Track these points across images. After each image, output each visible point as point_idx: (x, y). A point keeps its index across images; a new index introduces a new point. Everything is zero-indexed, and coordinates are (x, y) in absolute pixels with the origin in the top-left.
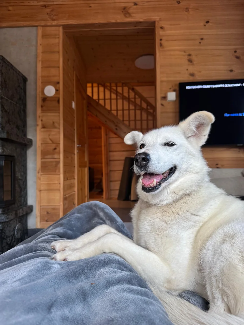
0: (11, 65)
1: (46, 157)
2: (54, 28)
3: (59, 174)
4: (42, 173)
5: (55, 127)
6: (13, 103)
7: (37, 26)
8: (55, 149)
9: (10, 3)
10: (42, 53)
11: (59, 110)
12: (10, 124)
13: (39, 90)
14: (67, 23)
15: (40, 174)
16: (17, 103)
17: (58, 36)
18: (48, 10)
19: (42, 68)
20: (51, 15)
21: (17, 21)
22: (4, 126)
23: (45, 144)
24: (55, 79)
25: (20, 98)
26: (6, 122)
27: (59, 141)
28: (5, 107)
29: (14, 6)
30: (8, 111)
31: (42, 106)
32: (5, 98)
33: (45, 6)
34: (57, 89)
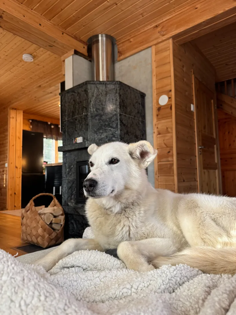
0: (128, 86)
1: (162, 160)
2: (165, 42)
3: (174, 176)
4: (159, 175)
5: (169, 133)
6: (132, 118)
7: (150, 47)
8: (169, 152)
9: (131, 36)
10: (156, 68)
11: (172, 116)
12: (129, 135)
13: (155, 101)
14: (175, 33)
15: (157, 175)
16: (135, 117)
17: (168, 48)
18: (159, 29)
19: (156, 81)
20: (161, 32)
21: (137, 48)
22: (122, 137)
23: (161, 148)
24: (168, 88)
25: (138, 112)
26: (125, 133)
27: (173, 145)
28: (123, 122)
29: (134, 37)
30: (127, 124)
31: (157, 115)
32: (123, 115)
33: (157, 26)
34: (170, 97)
